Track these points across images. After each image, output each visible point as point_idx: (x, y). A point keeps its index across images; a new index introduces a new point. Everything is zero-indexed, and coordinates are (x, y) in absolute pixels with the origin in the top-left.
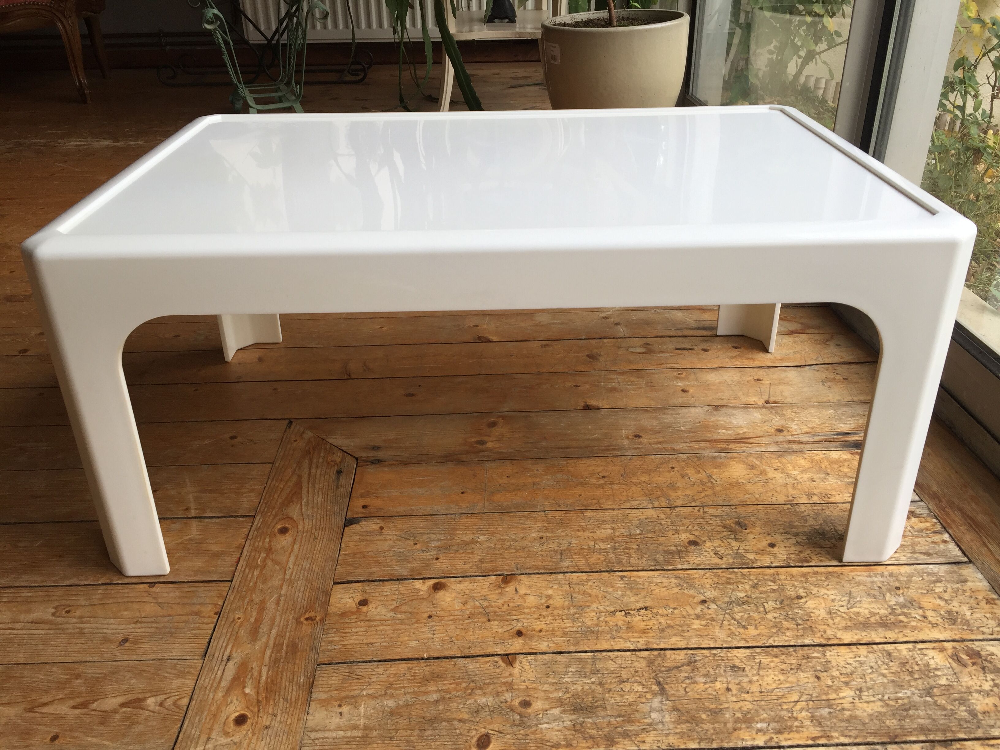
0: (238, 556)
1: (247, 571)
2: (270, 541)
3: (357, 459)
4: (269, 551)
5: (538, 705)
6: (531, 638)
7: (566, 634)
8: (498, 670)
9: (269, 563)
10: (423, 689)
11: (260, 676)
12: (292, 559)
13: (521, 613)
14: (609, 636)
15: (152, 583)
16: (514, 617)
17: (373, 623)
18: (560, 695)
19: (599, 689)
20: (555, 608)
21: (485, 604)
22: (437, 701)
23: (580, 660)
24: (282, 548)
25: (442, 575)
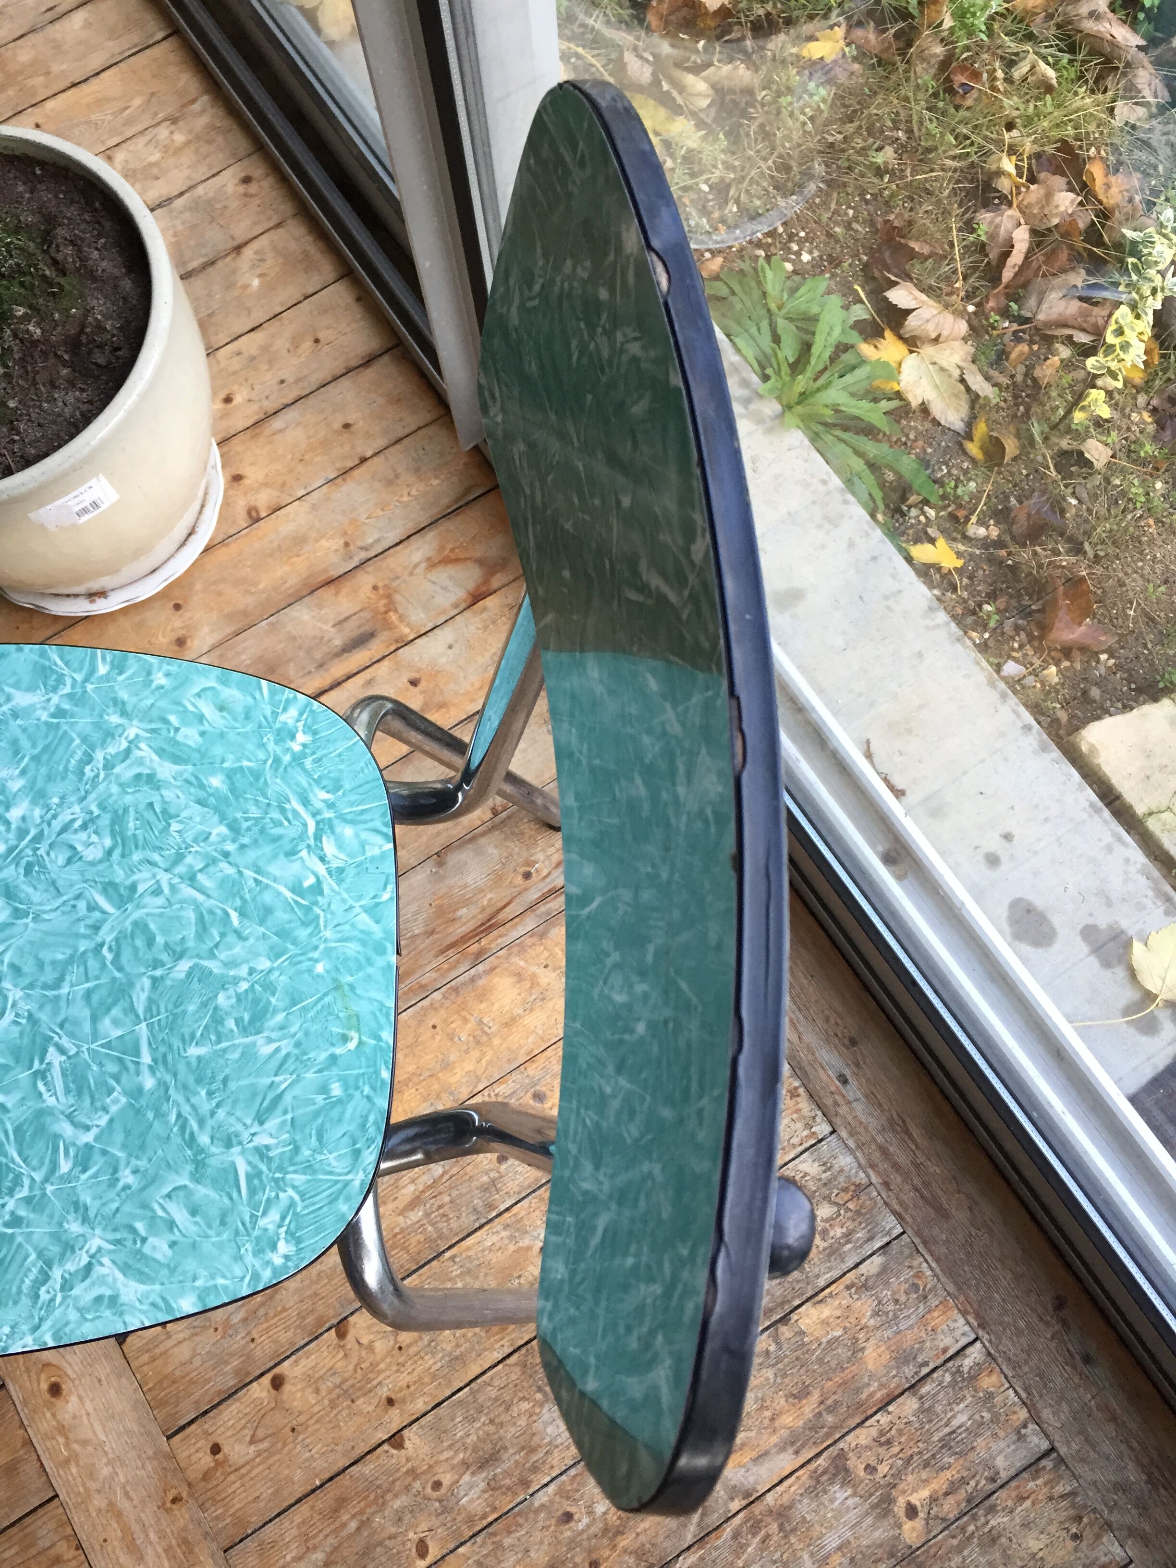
1: (62, 1473)
2: (54, 1415)
5: (447, 1479)
6: (403, 1401)
7: (434, 1377)
8: (394, 1461)
9: (76, 1447)
10: (337, 1524)
12: (97, 1426)
13: (380, 1372)
14: (473, 1354)
16: (375, 1382)
17: (243, 1471)
18: (461, 1455)
19: (492, 1428)
20: (409, 1346)
21: (337, 1380)
22: (358, 1529)
23: (460, 1402)
24: (75, 1417)
25: (272, 1364)
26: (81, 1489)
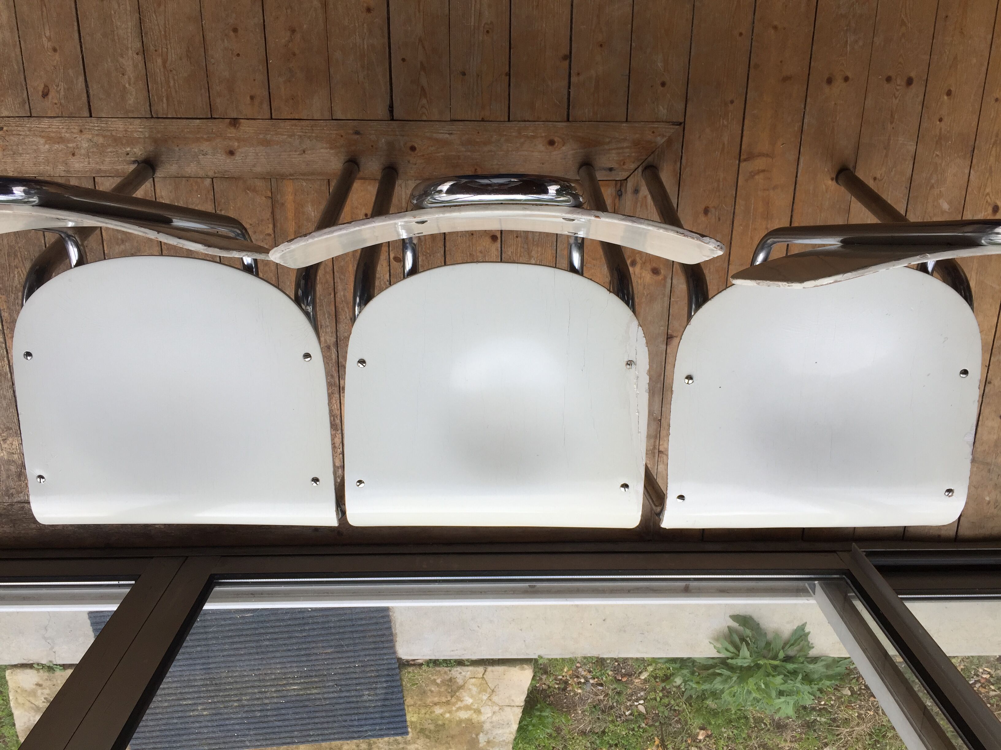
0: (530, 119)
1: (516, 128)
2: (542, 137)
3: (626, 179)
4: (534, 137)
9: (522, 140)
11: (438, 153)
12: (526, 153)
15: (510, 74)
24: (535, 145)
25: (503, 239)
26: (505, 133)
